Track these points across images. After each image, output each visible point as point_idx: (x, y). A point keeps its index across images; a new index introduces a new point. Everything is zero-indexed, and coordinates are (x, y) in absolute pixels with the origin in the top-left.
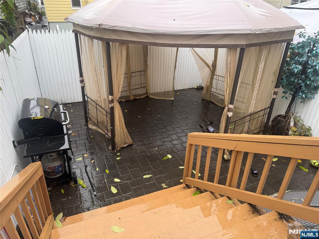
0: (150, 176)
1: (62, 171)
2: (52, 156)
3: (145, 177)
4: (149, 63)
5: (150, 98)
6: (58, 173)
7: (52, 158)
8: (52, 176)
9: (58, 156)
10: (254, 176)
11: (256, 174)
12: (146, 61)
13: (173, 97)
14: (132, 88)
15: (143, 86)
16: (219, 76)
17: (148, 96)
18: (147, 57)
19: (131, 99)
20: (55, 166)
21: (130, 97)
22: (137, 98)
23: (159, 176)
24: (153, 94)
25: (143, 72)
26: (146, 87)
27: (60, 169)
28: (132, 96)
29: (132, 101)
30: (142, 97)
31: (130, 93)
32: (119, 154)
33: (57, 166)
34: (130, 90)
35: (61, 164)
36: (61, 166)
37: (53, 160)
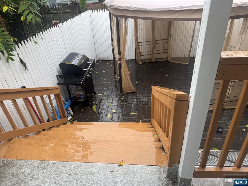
0: (135, 113)
1: (84, 98)
2: (79, 88)
3: (131, 113)
4: (172, 33)
5: (169, 62)
6: (81, 99)
7: (78, 89)
8: (78, 100)
9: (82, 88)
10: (218, 133)
11: (220, 132)
12: (169, 32)
13: (188, 62)
14: (155, 52)
15: (165, 51)
16: (232, 47)
17: (168, 60)
18: (171, 28)
19: (153, 61)
20: (80, 94)
21: (152, 60)
22: (158, 61)
23: (141, 115)
24: (173, 59)
25: (167, 40)
26: (167, 52)
27: (83, 97)
28: (154, 59)
29: (153, 62)
30: (163, 60)
31: (153, 56)
32: (123, 96)
33: (81, 94)
34: (153, 54)
35: (83, 94)
36: (84, 95)
37: (79, 90)
